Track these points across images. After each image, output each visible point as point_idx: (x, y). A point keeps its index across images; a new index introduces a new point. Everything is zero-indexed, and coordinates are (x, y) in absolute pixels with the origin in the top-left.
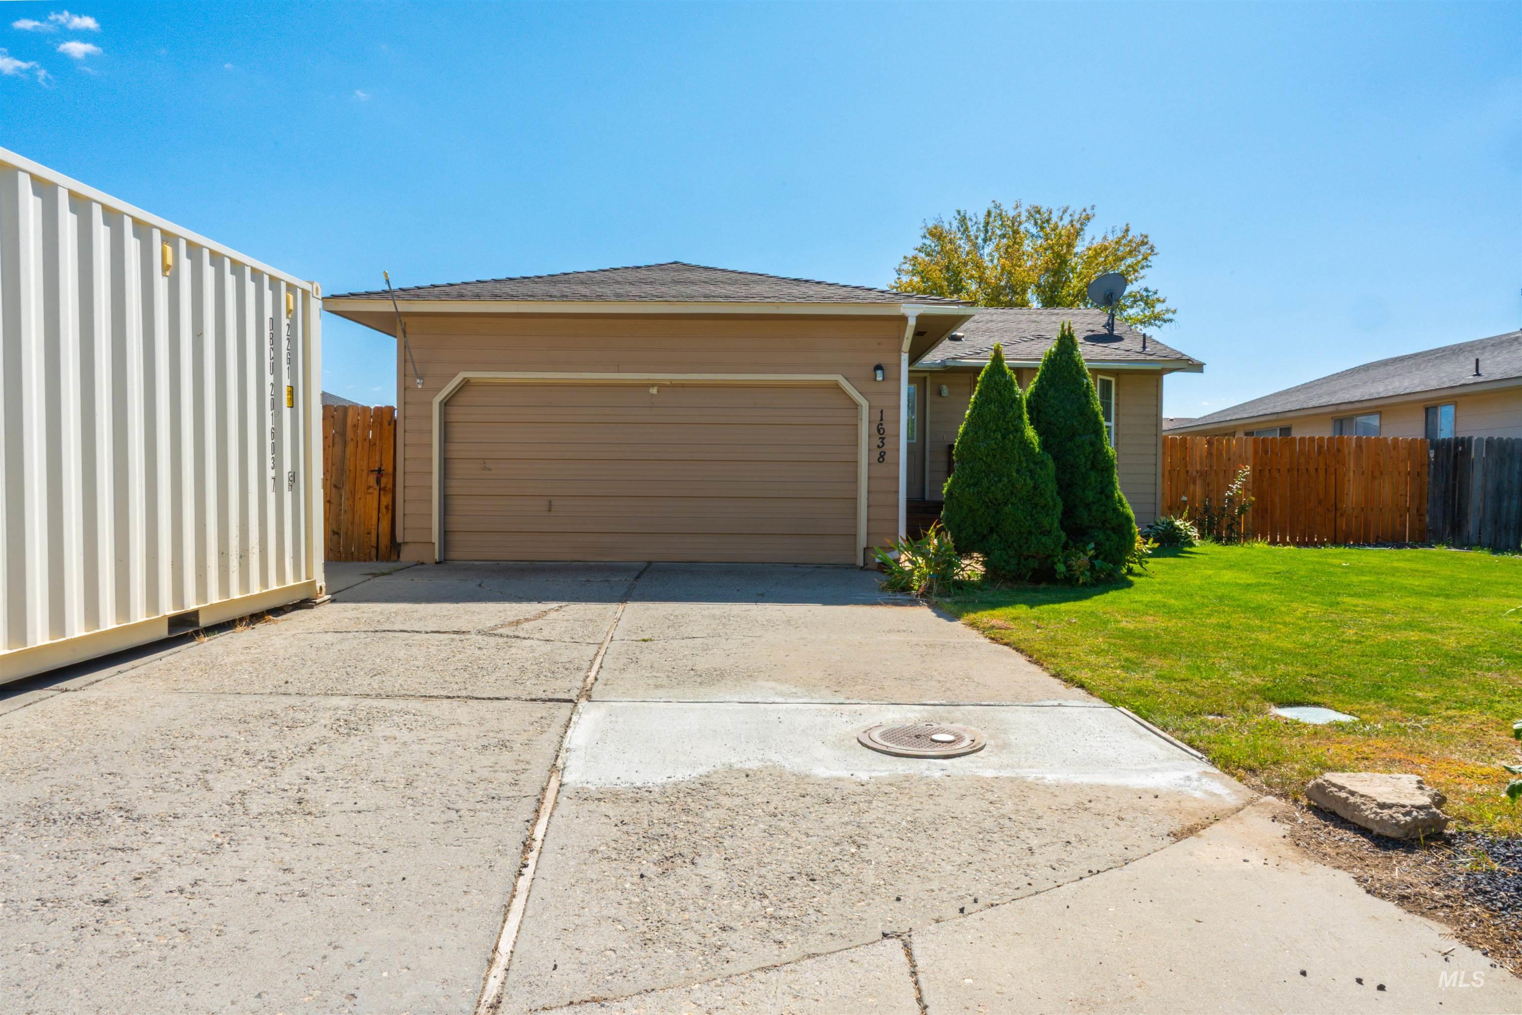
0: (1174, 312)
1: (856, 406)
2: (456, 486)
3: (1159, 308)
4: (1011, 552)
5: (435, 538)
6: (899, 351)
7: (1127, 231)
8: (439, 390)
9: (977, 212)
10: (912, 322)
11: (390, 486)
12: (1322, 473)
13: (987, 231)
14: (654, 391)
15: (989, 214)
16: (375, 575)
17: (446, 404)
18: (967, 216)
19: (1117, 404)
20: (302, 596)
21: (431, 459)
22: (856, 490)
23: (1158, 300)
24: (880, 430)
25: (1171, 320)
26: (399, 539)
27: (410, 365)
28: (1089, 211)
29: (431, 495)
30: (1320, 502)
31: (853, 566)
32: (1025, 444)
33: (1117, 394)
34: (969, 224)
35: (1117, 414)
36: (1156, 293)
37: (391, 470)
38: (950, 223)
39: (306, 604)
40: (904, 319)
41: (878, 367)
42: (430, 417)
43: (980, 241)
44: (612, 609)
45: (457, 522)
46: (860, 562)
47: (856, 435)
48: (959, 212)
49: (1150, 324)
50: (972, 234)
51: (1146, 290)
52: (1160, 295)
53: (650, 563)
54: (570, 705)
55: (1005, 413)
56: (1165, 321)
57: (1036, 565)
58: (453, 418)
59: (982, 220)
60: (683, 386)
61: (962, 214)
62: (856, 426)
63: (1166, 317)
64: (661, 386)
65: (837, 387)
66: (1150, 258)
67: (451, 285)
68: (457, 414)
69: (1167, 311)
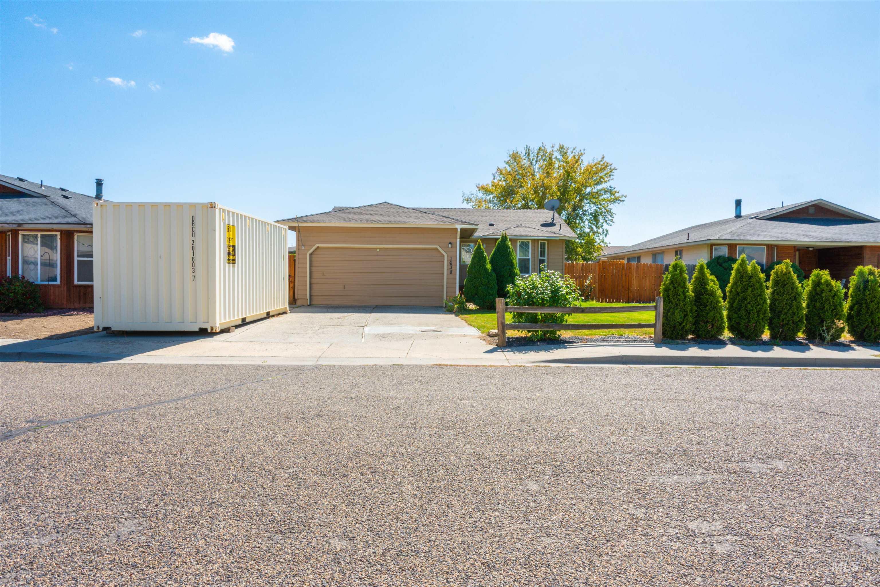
0: (626, 196)
1: (443, 256)
2: (314, 281)
3: (617, 195)
4: (481, 301)
5: (308, 297)
6: (457, 238)
7: (603, 158)
8: (309, 250)
9: (534, 147)
10: (459, 230)
11: (293, 280)
12: (624, 276)
13: (538, 157)
14: (378, 250)
15: (540, 149)
16: (294, 308)
17: (311, 254)
18: (530, 149)
19: (548, 251)
20: (284, 311)
21: (306, 272)
22: (443, 283)
23: (615, 192)
24: (451, 263)
25: (624, 201)
26: (296, 298)
27: (300, 242)
28: (582, 152)
29: (306, 283)
30: (623, 287)
31: (442, 307)
32: (486, 270)
33: (548, 247)
34: (531, 152)
35: (548, 255)
36: (614, 188)
37: (293, 275)
38: (522, 152)
39: (285, 313)
40: (456, 229)
41: (450, 243)
42: (306, 259)
43: (534, 162)
44: (368, 315)
45: (314, 293)
46: (444, 306)
47: (443, 265)
48: (527, 146)
49: (615, 202)
50: (531, 158)
51: (610, 187)
52: (616, 190)
53: (377, 306)
54: (362, 328)
55: (480, 261)
56: (621, 201)
57: (488, 304)
58: (313, 259)
59: (536, 151)
60: (387, 249)
61: (528, 147)
62: (443, 262)
63: (621, 199)
64: (380, 249)
65: (437, 249)
66: (613, 171)
67: (312, 215)
68: (314, 257)
69: (622, 196)
